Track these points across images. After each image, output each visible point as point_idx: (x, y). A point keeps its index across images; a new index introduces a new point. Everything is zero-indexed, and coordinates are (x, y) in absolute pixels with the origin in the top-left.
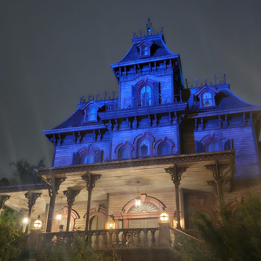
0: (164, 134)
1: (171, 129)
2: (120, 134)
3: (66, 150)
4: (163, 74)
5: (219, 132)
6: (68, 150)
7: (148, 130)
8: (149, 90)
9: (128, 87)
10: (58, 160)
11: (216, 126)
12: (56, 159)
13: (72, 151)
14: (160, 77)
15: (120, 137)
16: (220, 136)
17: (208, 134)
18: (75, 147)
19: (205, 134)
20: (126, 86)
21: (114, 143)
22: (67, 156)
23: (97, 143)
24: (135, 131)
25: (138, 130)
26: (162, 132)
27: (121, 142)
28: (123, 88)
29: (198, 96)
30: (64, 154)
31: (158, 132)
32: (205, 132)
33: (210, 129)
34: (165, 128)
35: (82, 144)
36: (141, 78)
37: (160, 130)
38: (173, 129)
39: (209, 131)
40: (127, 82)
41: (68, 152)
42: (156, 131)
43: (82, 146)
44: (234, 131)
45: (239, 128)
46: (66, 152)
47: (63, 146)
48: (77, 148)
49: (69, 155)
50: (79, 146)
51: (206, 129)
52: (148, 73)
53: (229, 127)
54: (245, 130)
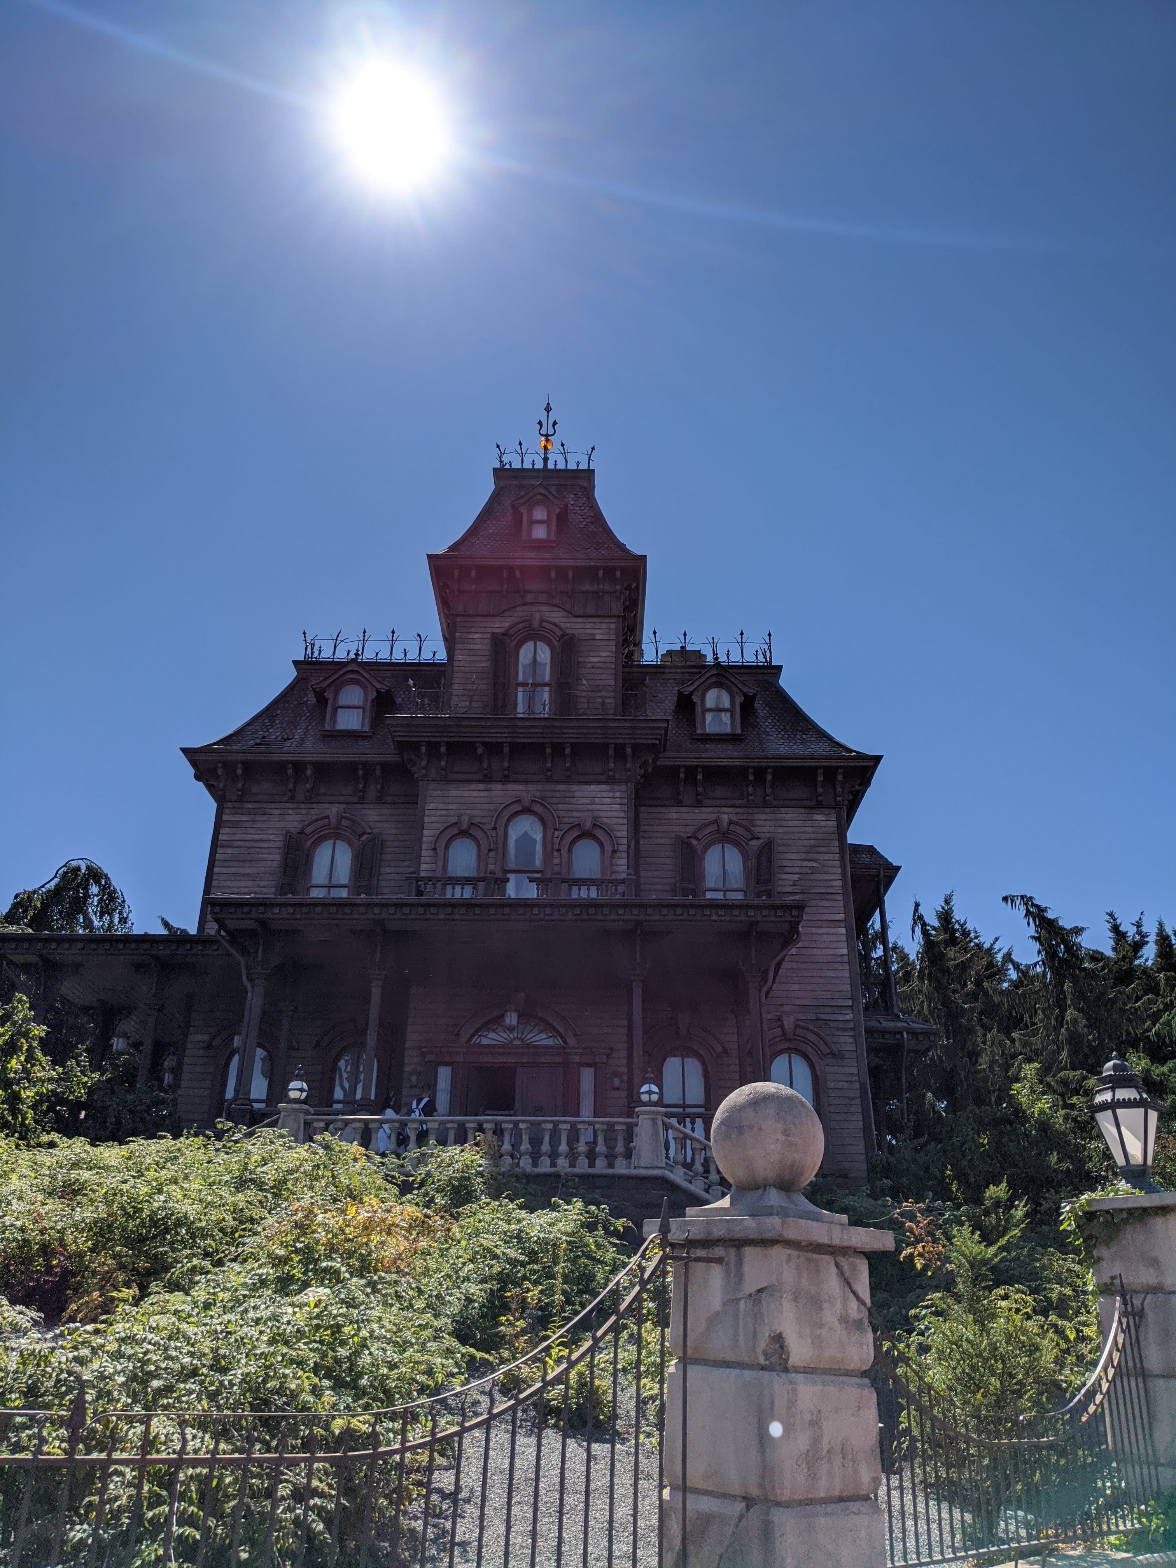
0: (589, 807)
1: (611, 795)
2: (453, 793)
3: (257, 818)
4: (590, 610)
5: (745, 816)
6: (264, 818)
7: (540, 787)
8: (545, 655)
9: (476, 636)
10: (229, 851)
12: (223, 846)
13: (280, 825)
14: (580, 620)
15: (449, 800)
16: (747, 829)
17: (713, 817)
18: (290, 812)
19: (704, 816)
20: (473, 630)
21: (433, 819)
22: (261, 841)
23: (365, 806)
24: (499, 786)
25: (511, 786)
26: (584, 801)
27: (454, 820)
29: (691, 694)
30: (251, 831)
31: (572, 800)
32: (706, 810)
33: (720, 802)
34: (592, 787)
35: (315, 805)
36: (521, 614)
37: (577, 794)
38: (618, 794)
39: (716, 809)
40: (478, 619)
41: (266, 825)
42: (567, 794)
43: (313, 812)
44: (788, 816)
45: (803, 810)
46: (260, 825)
47: (249, 806)
48: (298, 818)
49: (271, 837)
50: (304, 812)
51: (707, 802)
52: (543, 598)
53: (775, 803)
54: (819, 817)
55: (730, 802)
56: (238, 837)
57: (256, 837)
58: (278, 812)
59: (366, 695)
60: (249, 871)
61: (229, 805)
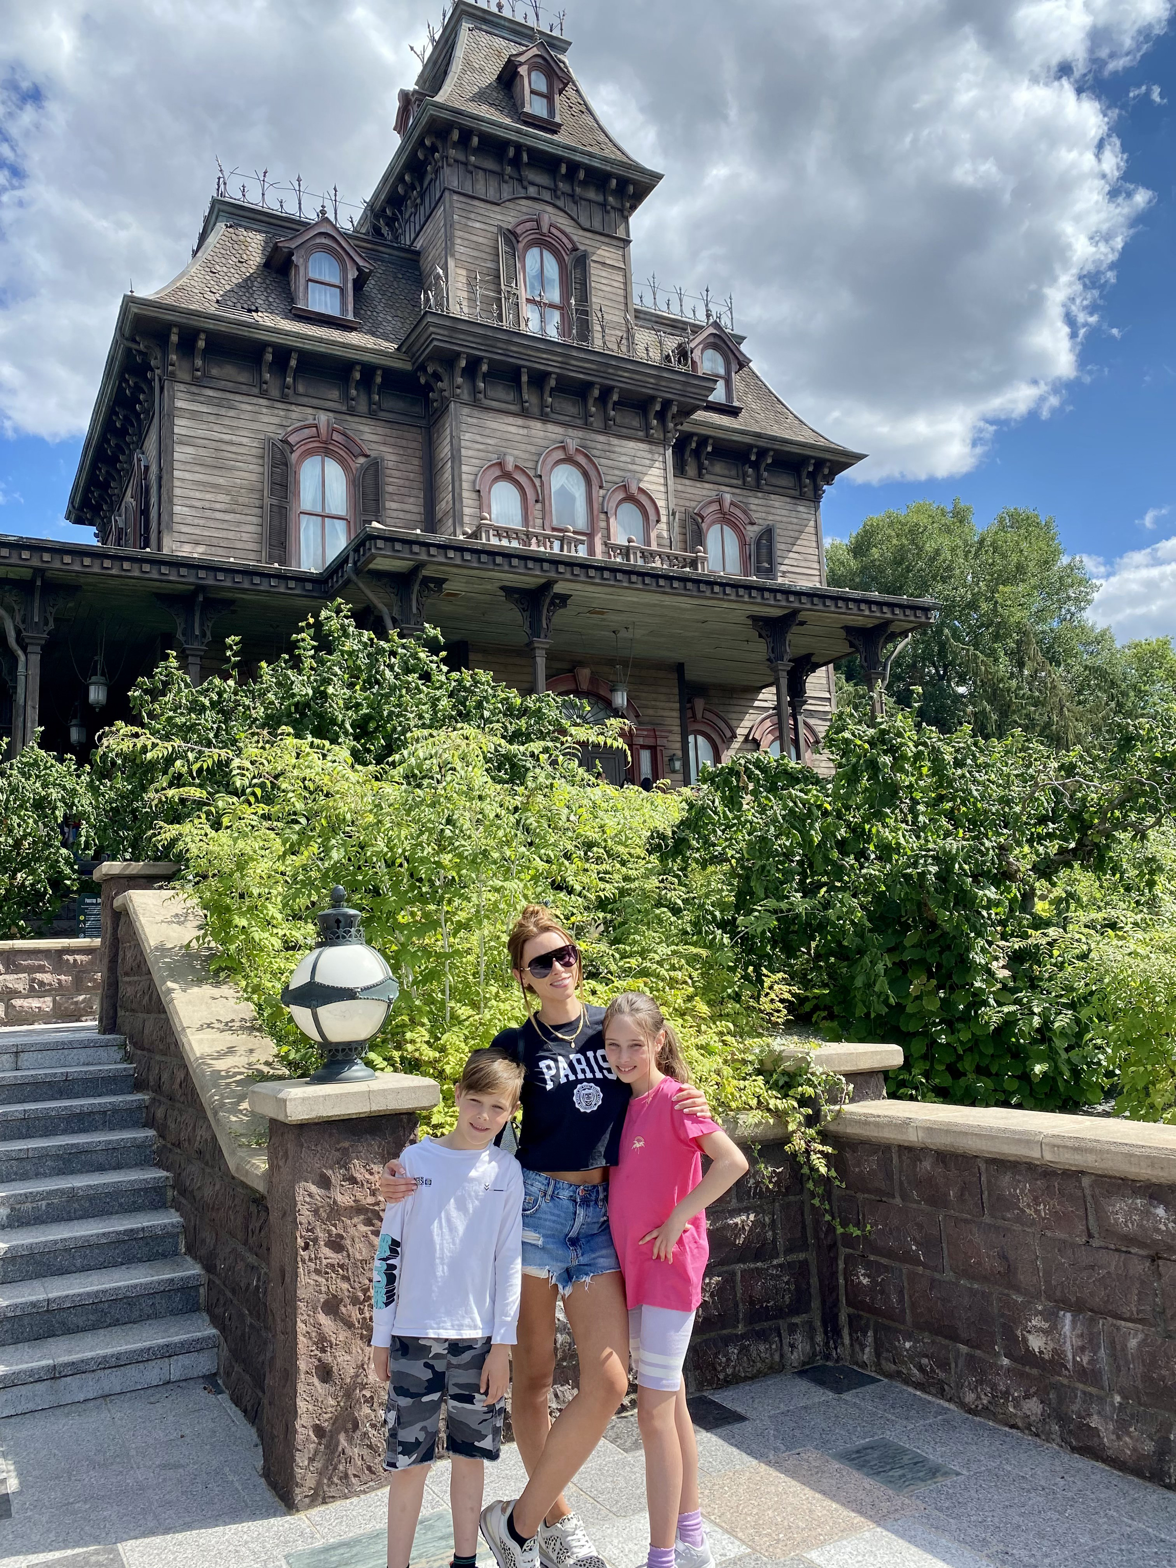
0: (630, 467)
1: (650, 456)
3: (223, 411)
4: (597, 226)
5: (740, 498)
6: (232, 413)
7: (582, 434)
8: (552, 268)
9: (478, 225)
11: (734, 473)
13: (253, 426)
14: (588, 235)
15: (487, 432)
16: (746, 513)
17: (714, 495)
18: (264, 410)
19: (705, 492)
20: (472, 216)
22: (231, 443)
23: (357, 419)
25: (550, 427)
26: (623, 458)
27: (494, 459)
28: (464, 221)
30: (216, 428)
31: (613, 456)
32: (707, 485)
33: (720, 480)
34: (631, 444)
35: (293, 407)
36: (524, 209)
37: (617, 449)
38: (656, 456)
39: (716, 487)
40: (476, 203)
41: (235, 423)
42: (607, 448)
43: (294, 415)
44: (777, 504)
45: (788, 500)
46: (227, 422)
47: (210, 393)
48: (276, 420)
49: (245, 441)
50: (282, 413)
51: (707, 477)
52: (547, 196)
53: (766, 488)
54: (801, 509)
55: (727, 480)
56: (200, 433)
57: (227, 437)
58: (249, 408)
59: (344, 271)
60: (221, 481)
61: (182, 387)
